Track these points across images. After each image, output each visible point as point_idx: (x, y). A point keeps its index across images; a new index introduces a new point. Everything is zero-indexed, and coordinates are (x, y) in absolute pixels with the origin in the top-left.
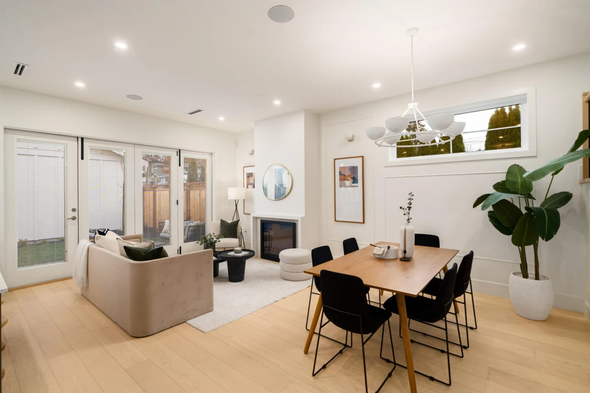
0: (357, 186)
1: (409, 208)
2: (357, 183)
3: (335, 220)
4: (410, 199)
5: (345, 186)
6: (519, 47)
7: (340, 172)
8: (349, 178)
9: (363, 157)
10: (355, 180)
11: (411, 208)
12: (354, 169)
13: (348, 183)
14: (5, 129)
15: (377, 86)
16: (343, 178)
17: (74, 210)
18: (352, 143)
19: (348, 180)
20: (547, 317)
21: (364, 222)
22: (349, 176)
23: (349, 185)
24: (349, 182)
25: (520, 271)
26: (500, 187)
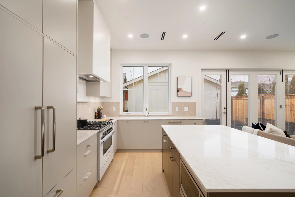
14: (201, 70)
17: (225, 108)
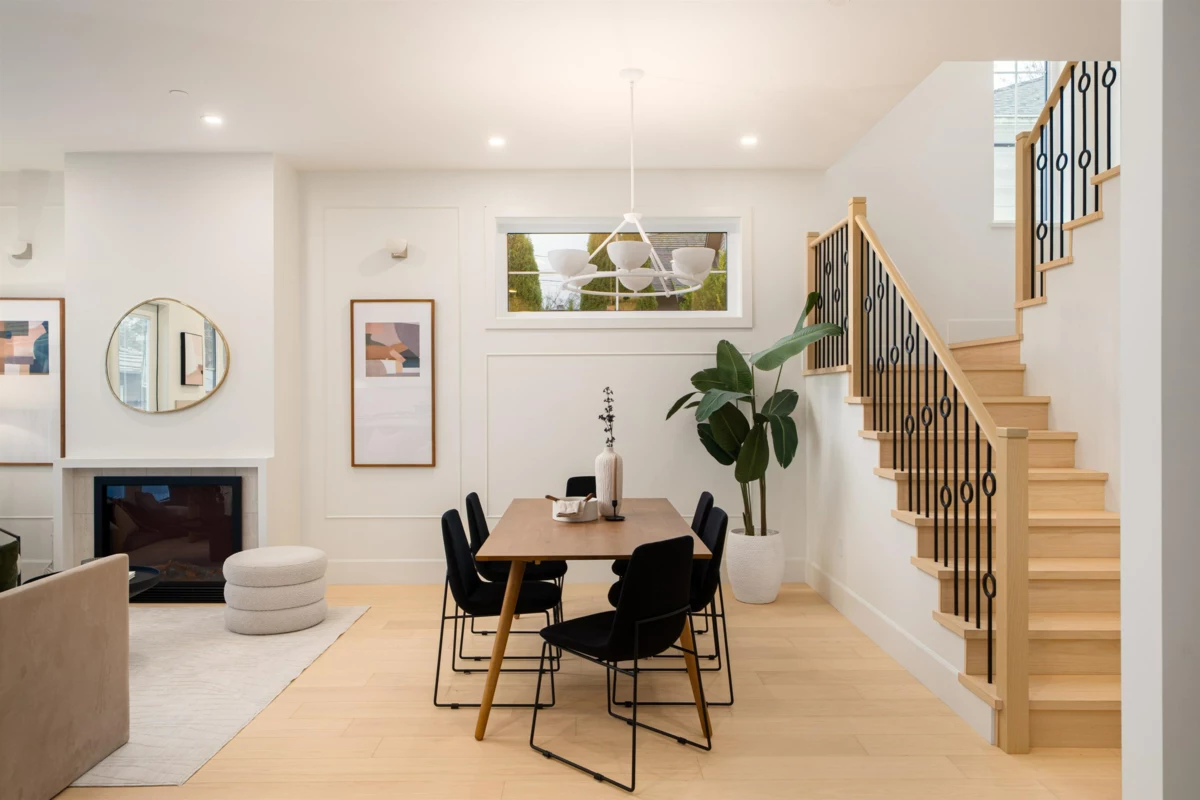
0: (418, 375)
1: (610, 418)
2: (418, 366)
3: (354, 465)
4: (608, 400)
5: (382, 373)
6: (749, 141)
7: (368, 337)
8: (393, 353)
9: (432, 301)
10: (411, 359)
11: (612, 417)
12: (409, 331)
13: (390, 366)
15: (496, 142)
16: (376, 351)
18: (401, 264)
19: (392, 358)
20: (775, 596)
21: (433, 465)
22: (394, 347)
23: (394, 371)
24: (393, 362)
25: (744, 527)
26: (700, 380)
